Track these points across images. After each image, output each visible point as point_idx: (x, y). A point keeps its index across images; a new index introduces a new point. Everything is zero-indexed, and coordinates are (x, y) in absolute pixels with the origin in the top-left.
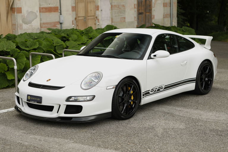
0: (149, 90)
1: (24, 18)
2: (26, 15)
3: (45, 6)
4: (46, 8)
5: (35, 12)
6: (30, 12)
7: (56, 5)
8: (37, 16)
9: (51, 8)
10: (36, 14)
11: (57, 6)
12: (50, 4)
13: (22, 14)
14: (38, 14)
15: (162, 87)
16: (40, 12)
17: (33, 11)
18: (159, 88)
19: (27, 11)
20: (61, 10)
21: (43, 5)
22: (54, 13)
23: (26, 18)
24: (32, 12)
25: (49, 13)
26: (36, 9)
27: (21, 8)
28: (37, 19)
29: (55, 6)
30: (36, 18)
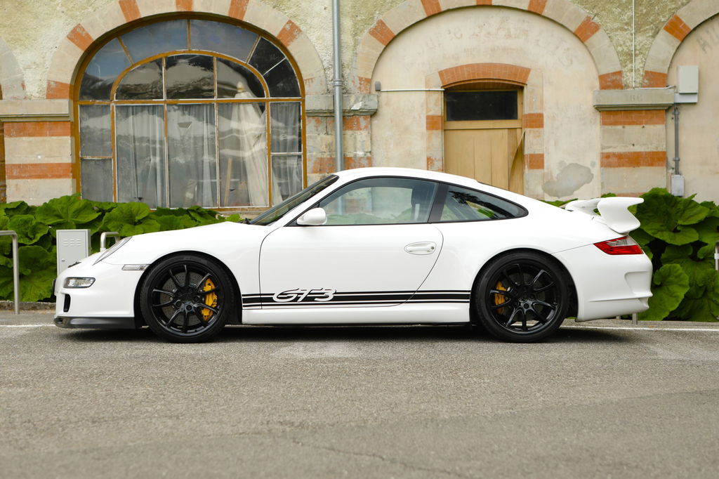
0: (273, 294)
1: (548, 182)
2: (556, 172)
3: (619, 149)
4: (620, 156)
5: (588, 164)
6: (571, 164)
7: (657, 148)
8: (590, 177)
9: (638, 154)
10: (589, 170)
11: (659, 150)
12: (633, 145)
13: (545, 170)
14: (596, 170)
15: (323, 293)
16: (603, 165)
17: (581, 163)
18: (309, 294)
19: (561, 163)
20: (677, 161)
21: (609, 147)
22: (649, 168)
23: (555, 180)
24: (576, 166)
25: (631, 168)
26: (592, 159)
27: (542, 156)
28: (591, 183)
29: (655, 150)
30: (588, 182)
